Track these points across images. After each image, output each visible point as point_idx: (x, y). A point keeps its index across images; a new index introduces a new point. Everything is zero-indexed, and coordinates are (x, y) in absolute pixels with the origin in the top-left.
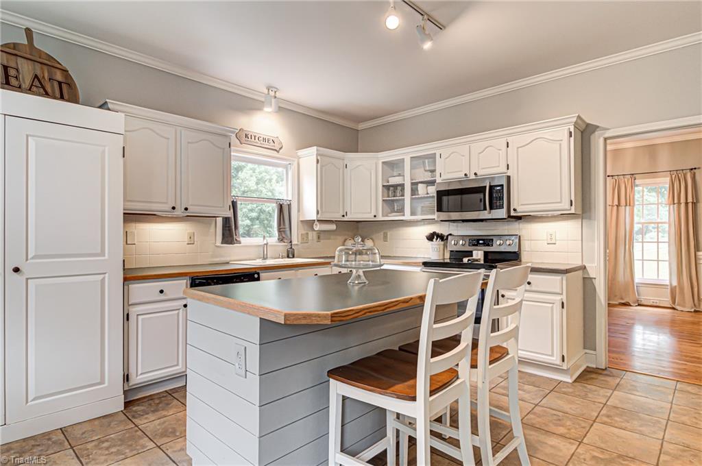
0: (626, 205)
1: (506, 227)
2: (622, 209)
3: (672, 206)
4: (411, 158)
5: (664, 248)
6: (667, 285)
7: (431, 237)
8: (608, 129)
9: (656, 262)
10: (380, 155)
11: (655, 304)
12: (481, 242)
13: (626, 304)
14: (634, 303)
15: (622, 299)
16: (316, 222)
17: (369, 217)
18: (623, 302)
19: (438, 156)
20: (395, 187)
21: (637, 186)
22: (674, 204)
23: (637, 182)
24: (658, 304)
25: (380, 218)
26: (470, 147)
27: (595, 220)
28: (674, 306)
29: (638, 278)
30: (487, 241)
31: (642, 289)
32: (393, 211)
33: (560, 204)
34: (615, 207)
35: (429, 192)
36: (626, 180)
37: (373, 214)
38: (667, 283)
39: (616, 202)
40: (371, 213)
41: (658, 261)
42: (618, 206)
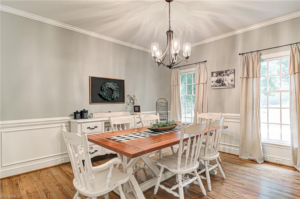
0: (253, 77)
2: (250, 80)
3: (293, 76)
5: (286, 113)
6: (290, 147)
9: (280, 125)
11: (278, 162)
13: (254, 161)
14: (261, 160)
15: (251, 156)
18: (252, 158)
21: (263, 60)
22: (295, 74)
23: (263, 57)
24: (281, 163)
28: (295, 166)
29: (264, 138)
31: (267, 148)
34: (245, 79)
36: (253, 56)
38: (289, 144)
39: (245, 75)
41: (281, 124)
42: (247, 78)
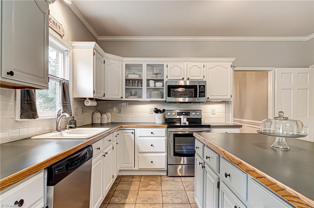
1: (193, 106)
4: (147, 64)
7: (157, 111)
8: (235, 67)
10: (125, 59)
12: (184, 113)
16: (87, 100)
17: (118, 98)
19: (165, 66)
20: (134, 80)
25: (124, 99)
26: (187, 64)
27: (230, 104)
30: (187, 113)
32: (131, 95)
33: (227, 97)
35: (156, 85)
37: (120, 96)
40: (119, 95)
